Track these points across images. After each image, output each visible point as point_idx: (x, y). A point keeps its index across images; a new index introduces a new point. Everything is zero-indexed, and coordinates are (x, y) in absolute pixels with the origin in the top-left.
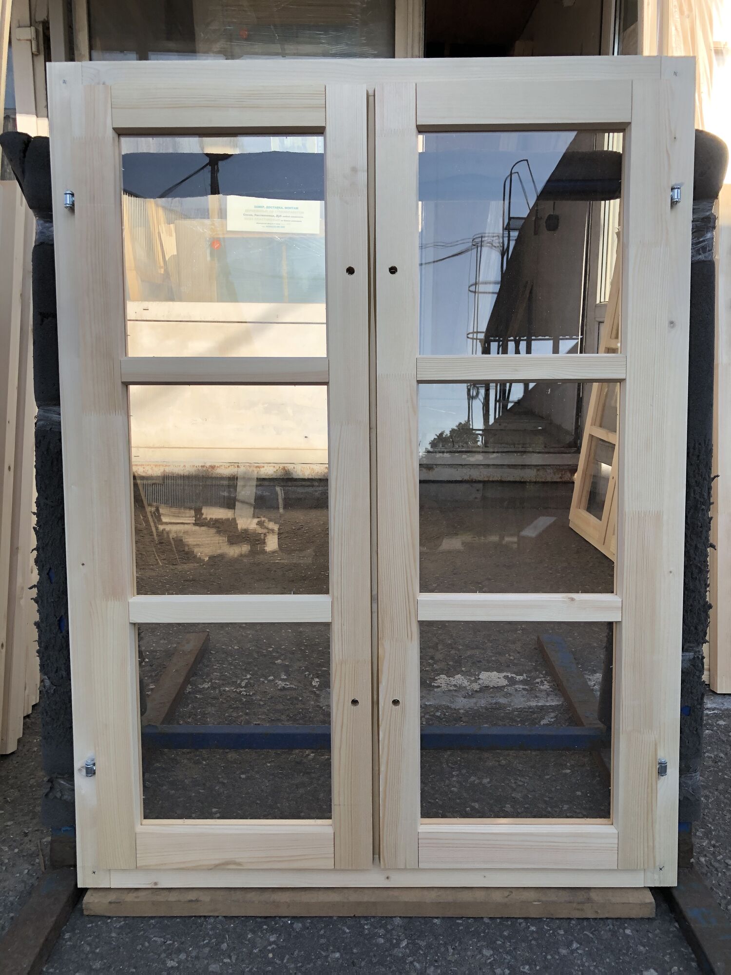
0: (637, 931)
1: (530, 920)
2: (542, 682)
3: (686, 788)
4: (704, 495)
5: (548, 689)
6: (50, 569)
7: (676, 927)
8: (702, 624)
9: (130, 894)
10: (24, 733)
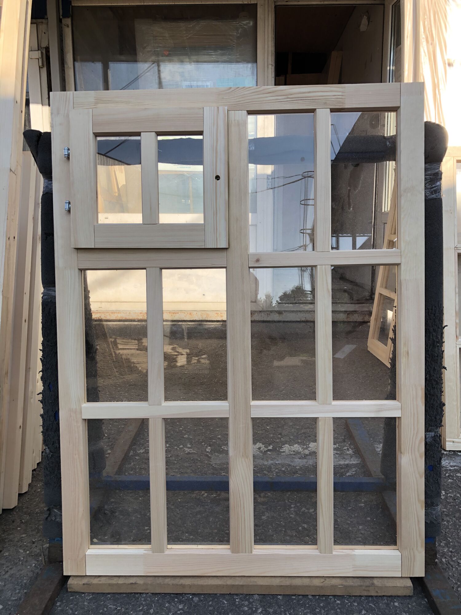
0: (402, 604)
1: (337, 597)
2: (348, 449)
3: (432, 516)
4: (438, 337)
5: (351, 453)
6: (50, 383)
7: (425, 601)
8: (439, 415)
9: (96, 579)
10: (32, 481)
